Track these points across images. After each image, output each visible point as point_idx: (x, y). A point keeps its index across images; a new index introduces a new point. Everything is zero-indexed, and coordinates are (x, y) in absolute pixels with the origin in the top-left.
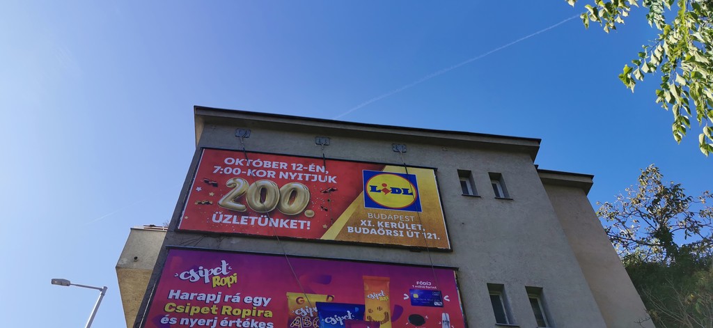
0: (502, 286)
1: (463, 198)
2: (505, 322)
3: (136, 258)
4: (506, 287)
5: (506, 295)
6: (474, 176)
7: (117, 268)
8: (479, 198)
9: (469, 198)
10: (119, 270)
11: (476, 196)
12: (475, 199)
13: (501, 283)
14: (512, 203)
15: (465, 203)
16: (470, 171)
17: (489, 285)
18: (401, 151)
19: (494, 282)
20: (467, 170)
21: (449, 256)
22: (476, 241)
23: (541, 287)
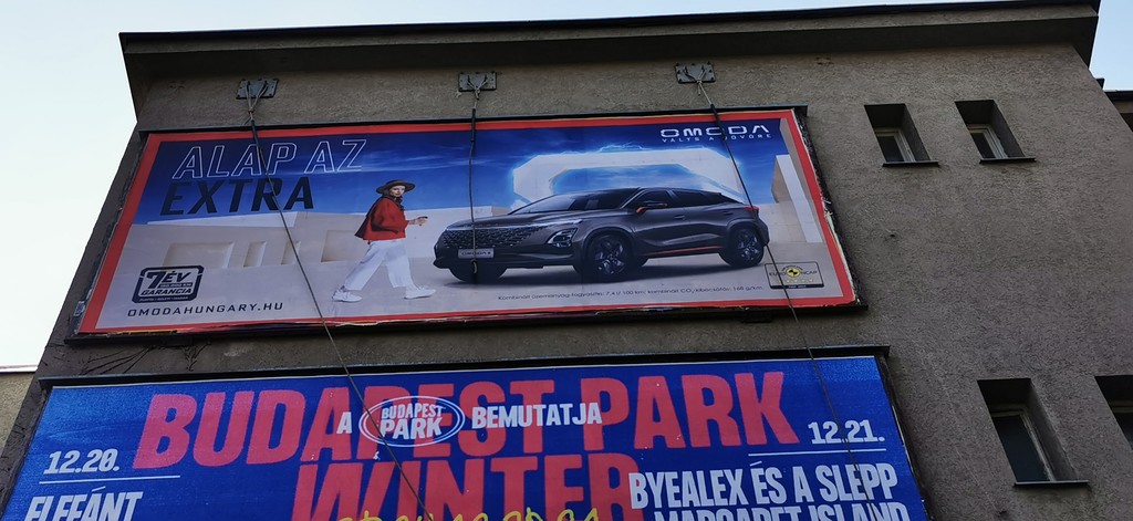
0: (1025, 384)
1: (887, 173)
2: (1046, 479)
4: (1038, 387)
5: (1039, 409)
6: (914, 116)
8: (935, 170)
9: (904, 171)
11: (925, 164)
12: (922, 173)
13: (1021, 375)
14: (1034, 169)
15: (894, 183)
16: (902, 107)
17: (984, 386)
18: (699, 78)
19: (998, 376)
20: (892, 102)
21: (856, 321)
22: (936, 277)
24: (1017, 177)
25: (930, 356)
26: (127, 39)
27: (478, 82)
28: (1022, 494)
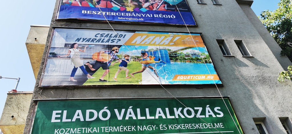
0: (223, 40)
2: (226, 55)
3: (36, 39)
7: (27, 44)
8: (206, 5)
9: (201, 5)
10: (28, 45)
12: (204, 5)
14: (222, 6)
15: (199, 6)
17: (217, 40)
19: (219, 39)
21: (196, 28)
22: (208, 22)
23: (241, 40)
24: (219, 8)
25: (208, 35)
28: (224, 57)
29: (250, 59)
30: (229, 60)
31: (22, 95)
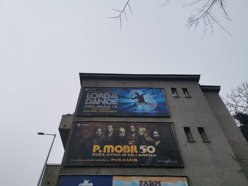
0: (189, 127)
1: (173, 98)
2: (191, 140)
5: (190, 131)
6: (177, 90)
7: (59, 129)
8: (179, 98)
9: (175, 98)
12: (178, 98)
14: (191, 98)
16: (175, 88)
17: (184, 128)
18: (151, 83)
19: (186, 126)
20: (174, 88)
21: (169, 119)
22: (179, 113)
23: (203, 127)
24: (189, 99)
25: (178, 123)
26: (80, 74)
27: (123, 82)
28: (188, 142)
29: (208, 144)
30: (192, 144)
31: (54, 167)
